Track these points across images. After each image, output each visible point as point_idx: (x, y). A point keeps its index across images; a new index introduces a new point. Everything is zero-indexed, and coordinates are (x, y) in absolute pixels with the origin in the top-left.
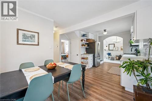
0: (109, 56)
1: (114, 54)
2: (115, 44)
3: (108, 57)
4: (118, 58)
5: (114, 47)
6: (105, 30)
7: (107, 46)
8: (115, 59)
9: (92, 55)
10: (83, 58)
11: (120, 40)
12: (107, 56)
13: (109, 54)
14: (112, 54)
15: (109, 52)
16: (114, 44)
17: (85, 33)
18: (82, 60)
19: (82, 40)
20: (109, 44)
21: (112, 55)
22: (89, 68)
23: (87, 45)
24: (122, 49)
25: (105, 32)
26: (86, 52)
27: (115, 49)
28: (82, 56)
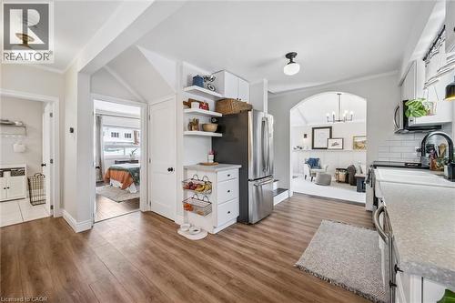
0: (314, 170)
1: (330, 162)
2: (335, 126)
3: (308, 174)
4: (342, 175)
5: (331, 137)
6: (290, 56)
7: (305, 136)
8: (333, 179)
9: (234, 170)
10: (191, 186)
11: (352, 113)
12: (307, 168)
13: (313, 163)
14: (323, 163)
15: (315, 155)
16: (331, 128)
17: (203, 73)
18: (190, 194)
19: (188, 104)
20: (313, 129)
21: (324, 166)
22: (216, 231)
23: (214, 127)
24: (356, 146)
25: (291, 62)
26: (212, 157)
27: (334, 145)
28: (191, 175)
